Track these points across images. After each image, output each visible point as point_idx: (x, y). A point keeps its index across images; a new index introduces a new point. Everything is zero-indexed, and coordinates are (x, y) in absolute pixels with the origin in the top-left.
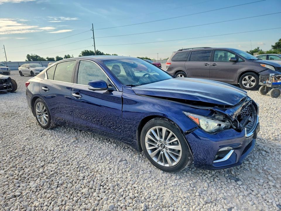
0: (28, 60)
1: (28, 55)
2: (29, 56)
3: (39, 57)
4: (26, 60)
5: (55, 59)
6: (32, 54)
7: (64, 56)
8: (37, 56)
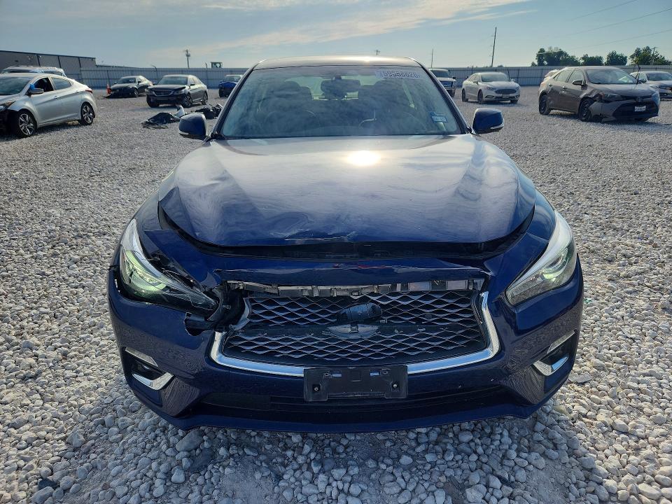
0: (537, 64)
1: (542, 50)
2: (544, 51)
3: (566, 54)
4: (533, 64)
5: (605, 60)
6: (550, 48)
7: (633, 52)
8: (561, 53)
